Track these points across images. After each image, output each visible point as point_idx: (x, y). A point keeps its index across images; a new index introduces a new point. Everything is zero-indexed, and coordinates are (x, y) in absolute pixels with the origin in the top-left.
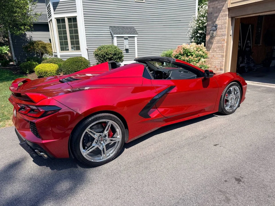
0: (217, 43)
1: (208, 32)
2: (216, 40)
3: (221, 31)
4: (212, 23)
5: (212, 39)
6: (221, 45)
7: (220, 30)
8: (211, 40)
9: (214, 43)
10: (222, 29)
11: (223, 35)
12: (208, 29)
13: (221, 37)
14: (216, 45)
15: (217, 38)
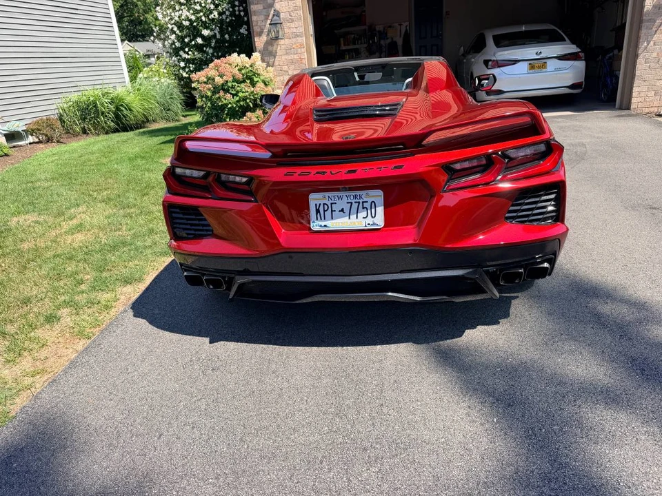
0: (287, 54)
1: (259, 30)
2: (283, 47)
3: (292, 25)
4: (264, 8)
5: (272, 45)
6: (296, 57)
7: (288, 24)
8: (270, 48)
9: (279, 53)
10: (292, 21)
11: (296, 35)
12: (257, 21)
13: (294, 40)
14: (284, 57)
15: (283, 43)
